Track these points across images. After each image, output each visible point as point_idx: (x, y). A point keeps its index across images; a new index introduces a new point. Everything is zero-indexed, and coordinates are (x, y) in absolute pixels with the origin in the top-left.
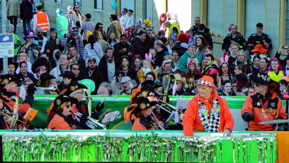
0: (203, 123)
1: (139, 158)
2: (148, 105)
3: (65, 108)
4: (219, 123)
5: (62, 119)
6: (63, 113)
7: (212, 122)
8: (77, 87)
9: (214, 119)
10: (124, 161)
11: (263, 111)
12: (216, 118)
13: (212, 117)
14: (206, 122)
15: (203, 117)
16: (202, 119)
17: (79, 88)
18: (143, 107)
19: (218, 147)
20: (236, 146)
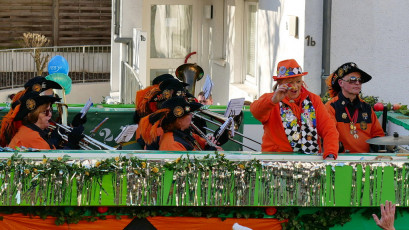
0: (290, 138)
1: (191, 199)
2: (188, 109)
3: (42, 115)
4: (316, 137)
5: (36, 134)
6: (38, 124)
7: (306, 137)
8: (44, 86)
9: (307, 130)
10: (165, 204)
11: (352, 127)
12: (311, 129)
13: (303, 128)
14: (296, 136)
15: (290, 127)
16: (288, 132)
17: (47, 88)
18: (179, 114)
19: (328, 179)
20: (359, 176)
